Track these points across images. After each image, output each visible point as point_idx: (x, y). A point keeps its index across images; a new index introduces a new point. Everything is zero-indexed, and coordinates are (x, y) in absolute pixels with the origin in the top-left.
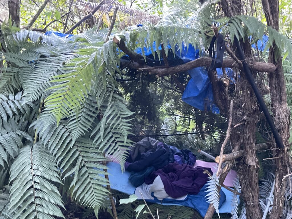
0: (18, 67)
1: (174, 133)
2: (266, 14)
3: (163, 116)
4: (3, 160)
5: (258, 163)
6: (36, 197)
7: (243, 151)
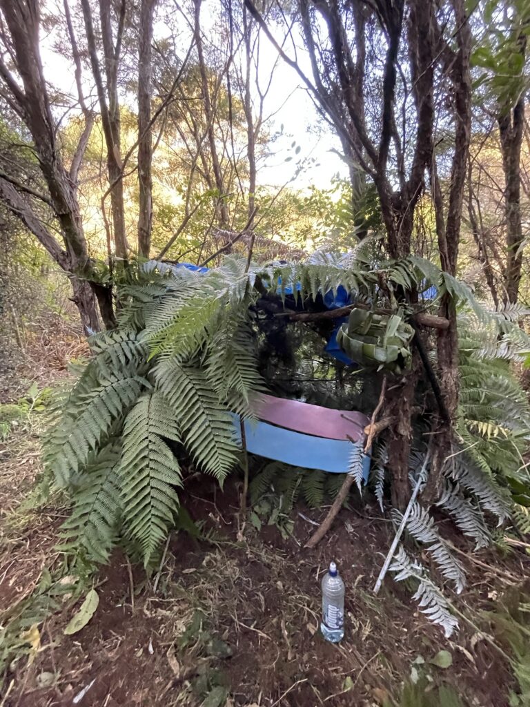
0: (142, 302)
1: (311, 379)
2: (441, 256)
3: (299, 360)
4: (117, 410)
5: (411, 433)
6: (151, 460)
7: (394, 417)
